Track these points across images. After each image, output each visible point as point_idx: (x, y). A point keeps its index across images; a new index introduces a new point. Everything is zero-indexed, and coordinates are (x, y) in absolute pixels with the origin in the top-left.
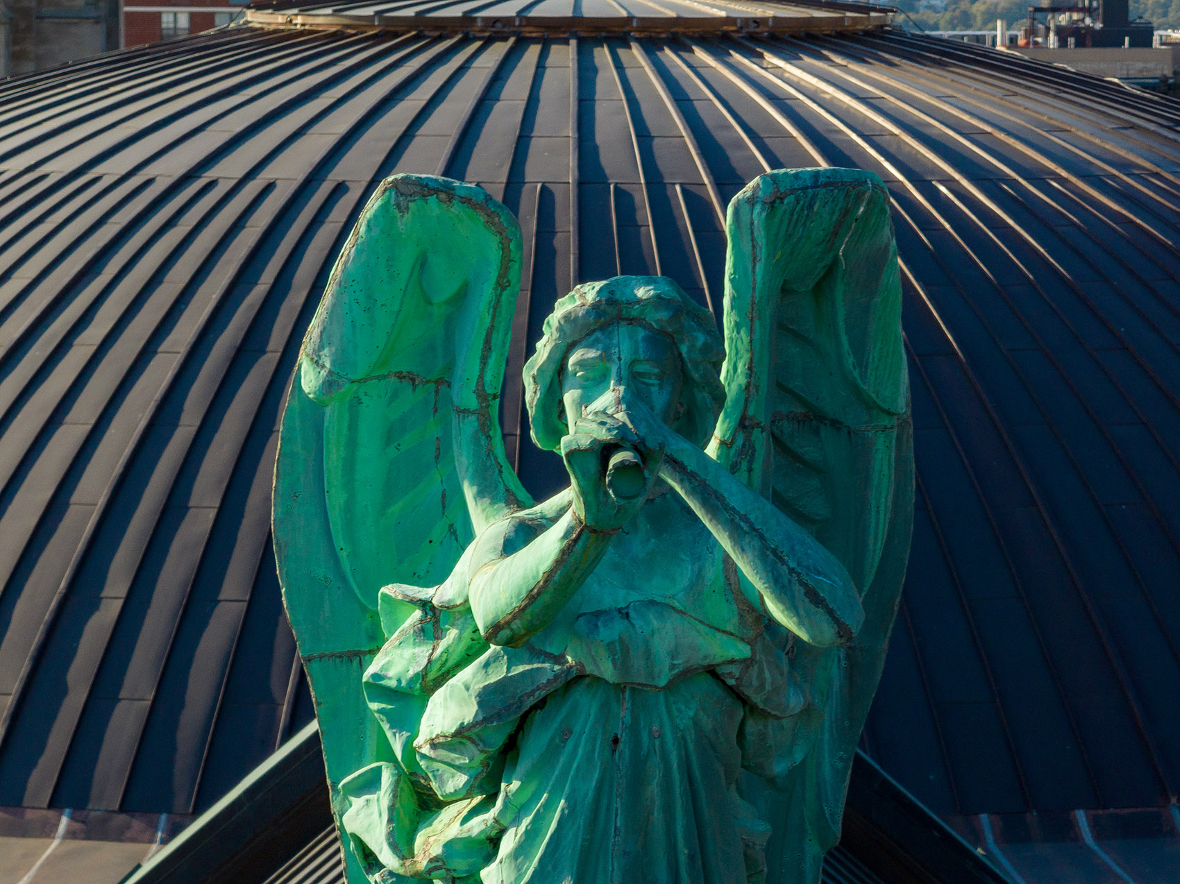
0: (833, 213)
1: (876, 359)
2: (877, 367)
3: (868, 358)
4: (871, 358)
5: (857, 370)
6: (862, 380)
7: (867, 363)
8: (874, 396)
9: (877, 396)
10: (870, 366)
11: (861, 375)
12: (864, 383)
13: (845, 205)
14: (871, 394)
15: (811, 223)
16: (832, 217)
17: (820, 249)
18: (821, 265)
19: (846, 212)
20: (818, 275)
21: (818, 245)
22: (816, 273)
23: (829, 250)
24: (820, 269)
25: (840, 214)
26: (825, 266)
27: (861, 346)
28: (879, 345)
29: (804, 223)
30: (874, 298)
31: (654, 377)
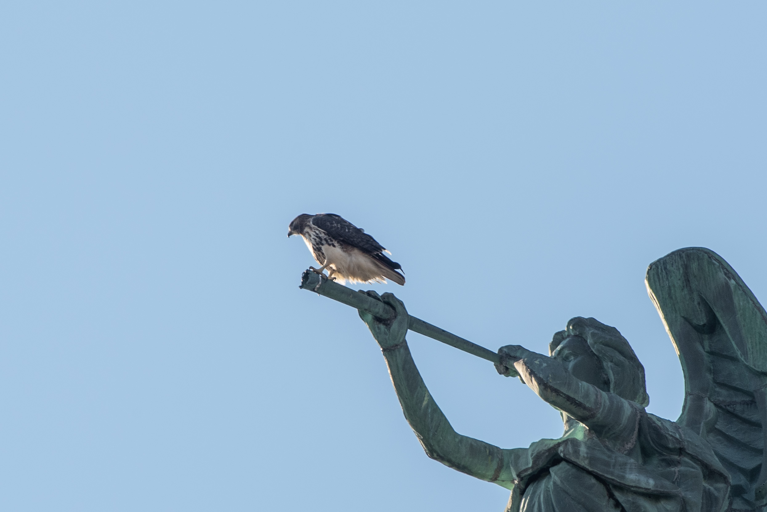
1: (751, 349)
2: (753, 353)
3: (747, 349)
5: (743, 357)
7: (747, 352)
9: (755, 366)
10: (749, 353)
11: (745, 359)
12: (747, 362)
13: (683, 263)
14: (752, 366)
15: (671, 278)
16: (679, 271)
17: (686, 292)
18: (696, 303)
19: (686, 267)
20: (701, 311)
21: (682, 290)
22: (699, 310)
23: (691, 291)
24: (697, 306)
25: (683, 268)
26: (699, 304)
27: (741, 344)
28: (750, 341)
29: (667, 278)
30: (736, 316)
31: (572, 356)
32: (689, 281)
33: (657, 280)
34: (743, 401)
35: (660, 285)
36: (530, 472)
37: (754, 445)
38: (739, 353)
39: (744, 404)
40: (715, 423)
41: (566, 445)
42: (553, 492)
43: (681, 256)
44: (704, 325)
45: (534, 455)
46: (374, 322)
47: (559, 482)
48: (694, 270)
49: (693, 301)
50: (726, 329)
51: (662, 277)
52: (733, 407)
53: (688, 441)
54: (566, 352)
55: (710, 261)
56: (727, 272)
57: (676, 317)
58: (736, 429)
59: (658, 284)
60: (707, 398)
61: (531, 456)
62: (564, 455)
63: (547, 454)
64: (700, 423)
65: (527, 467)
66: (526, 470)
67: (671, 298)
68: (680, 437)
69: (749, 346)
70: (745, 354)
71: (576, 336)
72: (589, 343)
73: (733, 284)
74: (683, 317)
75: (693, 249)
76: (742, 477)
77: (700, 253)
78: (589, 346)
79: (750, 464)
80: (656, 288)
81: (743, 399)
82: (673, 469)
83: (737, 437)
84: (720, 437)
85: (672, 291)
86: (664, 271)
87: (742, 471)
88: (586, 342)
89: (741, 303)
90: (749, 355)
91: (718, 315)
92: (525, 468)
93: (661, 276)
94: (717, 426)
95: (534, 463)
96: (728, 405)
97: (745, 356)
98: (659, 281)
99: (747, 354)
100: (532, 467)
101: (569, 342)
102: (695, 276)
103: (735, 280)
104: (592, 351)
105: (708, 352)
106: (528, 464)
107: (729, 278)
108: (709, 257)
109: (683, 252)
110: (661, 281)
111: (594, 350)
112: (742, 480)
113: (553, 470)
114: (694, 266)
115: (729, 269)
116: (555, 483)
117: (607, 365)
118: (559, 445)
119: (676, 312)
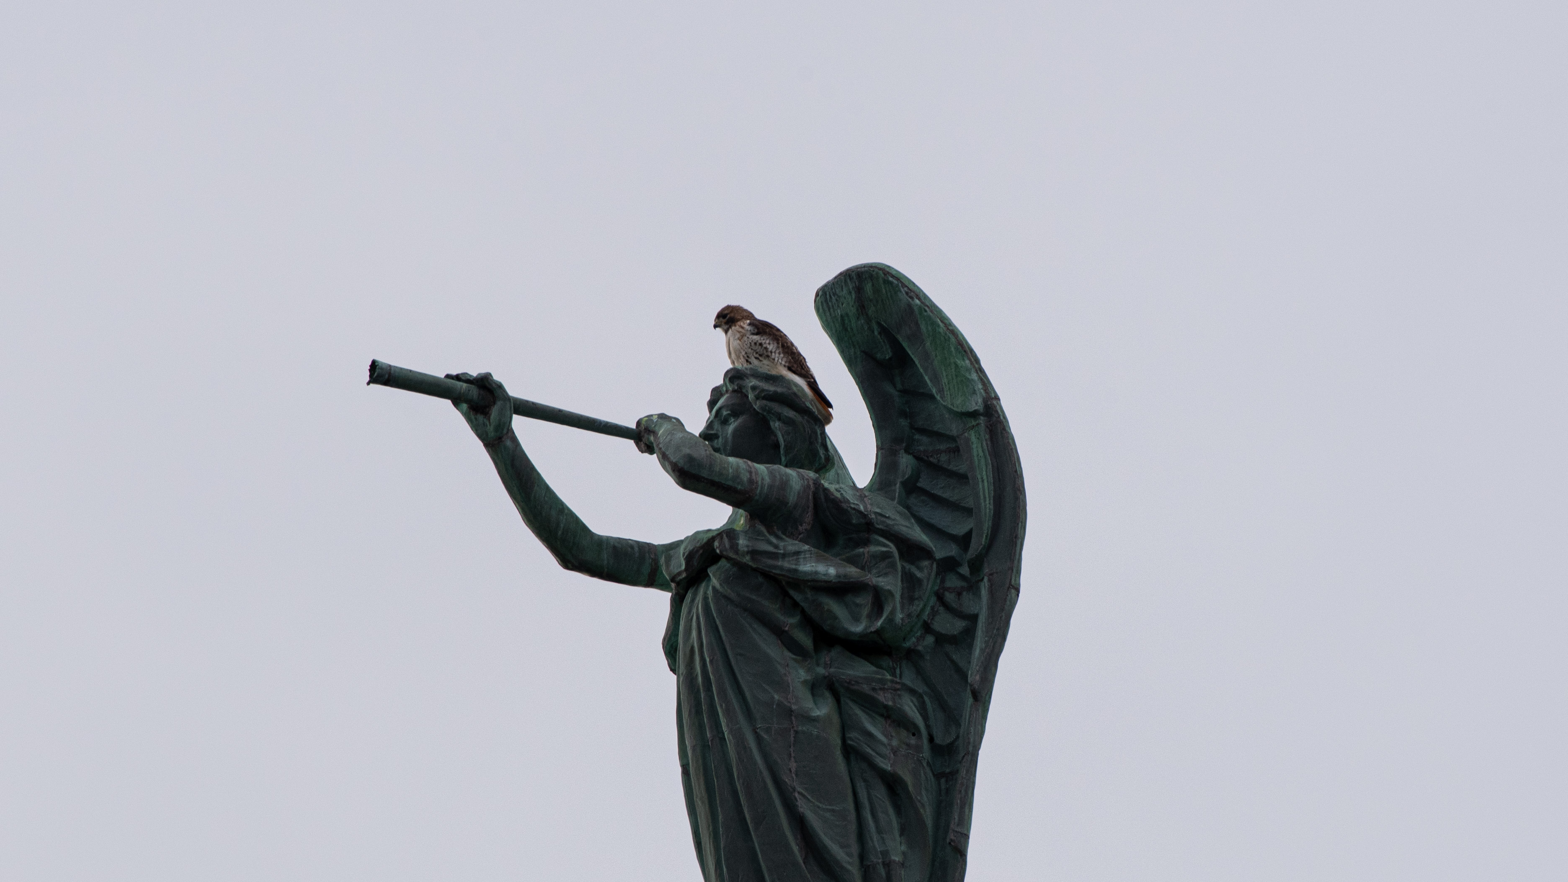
0: (850, 293)
1: (946, 384)
2: (949, 389)
3: (942, 385)
4: (944, 384)
5: (939, 395)
6: (943, 400)
7: (943, 388)
8: (952, 407)
9: (953, 406)
10: (945, 389)
11: (941, 398)
12: (944, 401)
13: (854, 285)
14: (950, 406)
15: (843, 305)
16: (852, 296)
17: (862, 321)
18: (876, 333)
19: (859, 290)
20: (884, 342)
21: (858, 318)
22: (881, 340)
23: (869, 320)
24: (879, 337)
25: (855, 292)
26: (880, 333)
27: (936, 378)
28: (944, 374)
29: (838, 306)
30: (925, 344)
31: (732, 418)
32: (864, 307)
33: (826, 309)
34: (948, 448)
35: (831, 315)
36: (684, 575)
37: (965, 503)
38: (934, 391)
39: (950, 452)
40: (917, 481)
41: (722, 538)
42: (712, 600)
43: (851, 277)
44: (890, 359)
45: (686, 555)
46: (470, 411)
47: (717, 585)
48: (869, 292)
49: (873, 332)
50: (917, 362)
51: (833, 306)
52: (937, 458)
53: (876, 513)
54: (725, 413)
55: (886, 278)
56: (910, 292)
57: (855, 353)
58: (943, 485)
59: (828, 314)
60: (903, 450)
61: (683, 556)
62: (720, 551)
63: (701, 551)
64: (895, 485)
65: (680, 570)
66: (679, 574)
67: (846, 330)
68: (865, 510)
69: (945, 380)
70: (941, 391)
71: (734, 391)
72: (750, 400)
73: (917, 305)
74: (863, 352)
75: (865, 266)
76: (954, 546)
77: (873, 271)
78: (750, 403)
79: (960, 529)
80: (827, 320)
81: (948, 446)
82: (861, 550)
83: (945, 496)
84: (923, 498)
85: (846, 322)
86: (833, 297)
87: (953, 538)
88: (748, 397)
89: (930, 328)
90: (945, 393)
91: (905, 345)
92: (678, 571)
93: (830, 304)
94: (919, 485)
95: (687, 564)
96: (931, 456)
97: (941, 394)
98: (829, 310)
99: (943, 391)
100: (686, 570)
101: (728, 398)
102: (871, 301)
103: (919, 299)
104: (755, 409)
105: (900, 391)
106: (681, 566)
107: (912, 298)
108: (885, 274)
109: (853, 272)
110: (832, 310)
111: (756, 408)
112: (952, 550)
113: (711, 571)
114: (868, 287)
115: (911, 287)
116: (714, 588)
117: (776, 425)
118: (713, 539)
119: (854, 346)
